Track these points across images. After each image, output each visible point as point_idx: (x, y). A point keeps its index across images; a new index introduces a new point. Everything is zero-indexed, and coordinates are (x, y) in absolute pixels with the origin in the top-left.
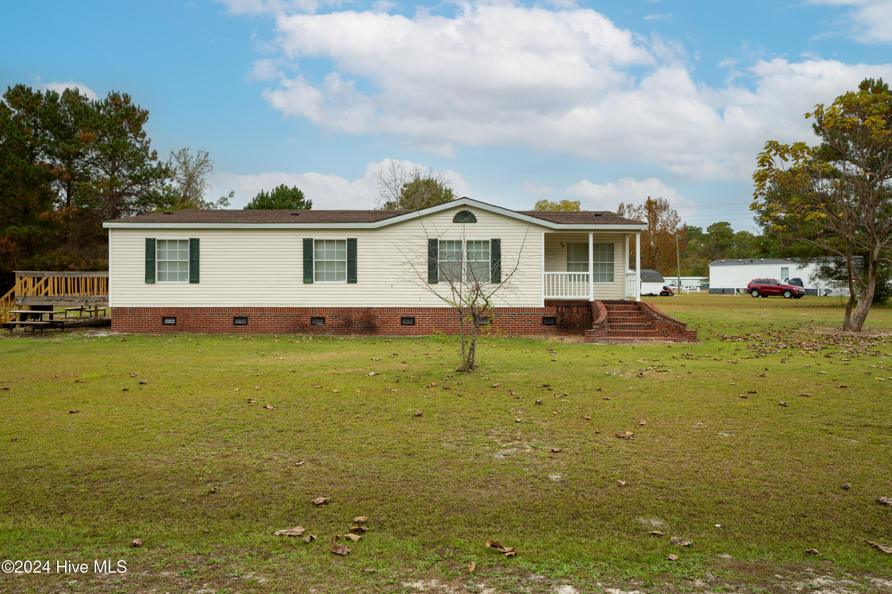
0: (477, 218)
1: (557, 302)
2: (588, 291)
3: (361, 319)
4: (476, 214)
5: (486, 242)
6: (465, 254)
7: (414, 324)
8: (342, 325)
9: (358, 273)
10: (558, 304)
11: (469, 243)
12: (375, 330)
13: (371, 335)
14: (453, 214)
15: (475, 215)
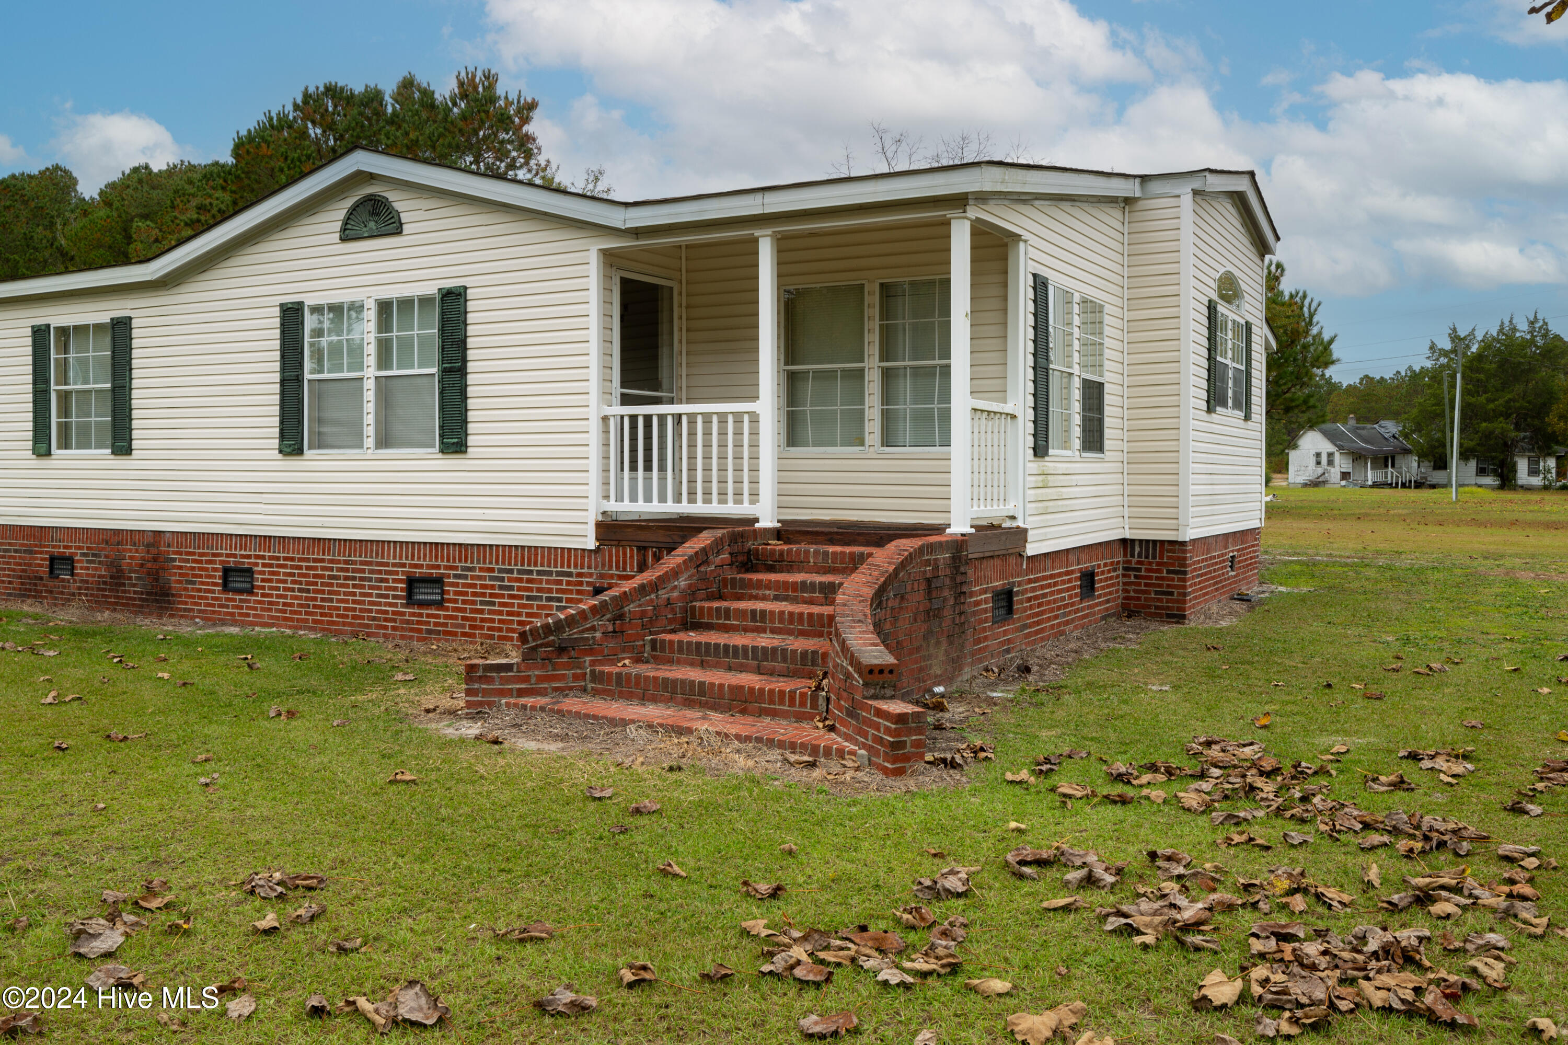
0: (404, 217)
1: (640, 528)
2: (754, 482)
3: (142, 565)
4: (401, 203)
5: (425, 301)
6: (371, 350)
7: (250, 592)
8: (105, 583)
9: (135, 424)
10: (642, 536)
11: (384, 307)
12: (169, 602)
13: (160, 616)
14: (337, 214)
15: (398, 206)
